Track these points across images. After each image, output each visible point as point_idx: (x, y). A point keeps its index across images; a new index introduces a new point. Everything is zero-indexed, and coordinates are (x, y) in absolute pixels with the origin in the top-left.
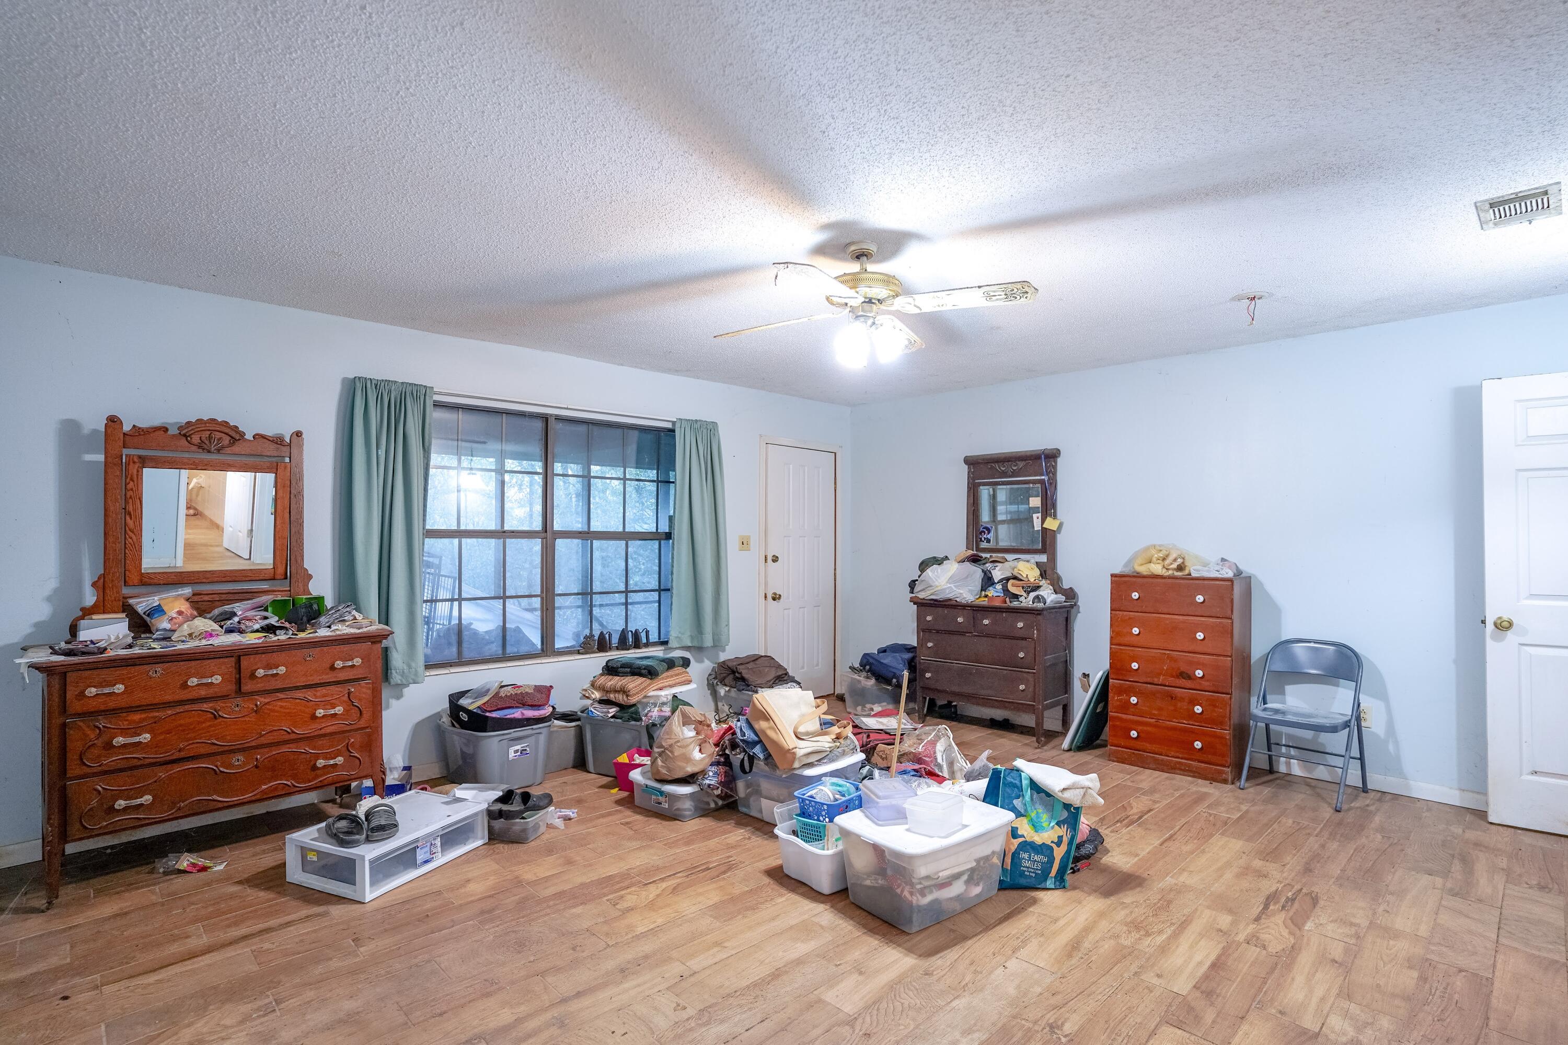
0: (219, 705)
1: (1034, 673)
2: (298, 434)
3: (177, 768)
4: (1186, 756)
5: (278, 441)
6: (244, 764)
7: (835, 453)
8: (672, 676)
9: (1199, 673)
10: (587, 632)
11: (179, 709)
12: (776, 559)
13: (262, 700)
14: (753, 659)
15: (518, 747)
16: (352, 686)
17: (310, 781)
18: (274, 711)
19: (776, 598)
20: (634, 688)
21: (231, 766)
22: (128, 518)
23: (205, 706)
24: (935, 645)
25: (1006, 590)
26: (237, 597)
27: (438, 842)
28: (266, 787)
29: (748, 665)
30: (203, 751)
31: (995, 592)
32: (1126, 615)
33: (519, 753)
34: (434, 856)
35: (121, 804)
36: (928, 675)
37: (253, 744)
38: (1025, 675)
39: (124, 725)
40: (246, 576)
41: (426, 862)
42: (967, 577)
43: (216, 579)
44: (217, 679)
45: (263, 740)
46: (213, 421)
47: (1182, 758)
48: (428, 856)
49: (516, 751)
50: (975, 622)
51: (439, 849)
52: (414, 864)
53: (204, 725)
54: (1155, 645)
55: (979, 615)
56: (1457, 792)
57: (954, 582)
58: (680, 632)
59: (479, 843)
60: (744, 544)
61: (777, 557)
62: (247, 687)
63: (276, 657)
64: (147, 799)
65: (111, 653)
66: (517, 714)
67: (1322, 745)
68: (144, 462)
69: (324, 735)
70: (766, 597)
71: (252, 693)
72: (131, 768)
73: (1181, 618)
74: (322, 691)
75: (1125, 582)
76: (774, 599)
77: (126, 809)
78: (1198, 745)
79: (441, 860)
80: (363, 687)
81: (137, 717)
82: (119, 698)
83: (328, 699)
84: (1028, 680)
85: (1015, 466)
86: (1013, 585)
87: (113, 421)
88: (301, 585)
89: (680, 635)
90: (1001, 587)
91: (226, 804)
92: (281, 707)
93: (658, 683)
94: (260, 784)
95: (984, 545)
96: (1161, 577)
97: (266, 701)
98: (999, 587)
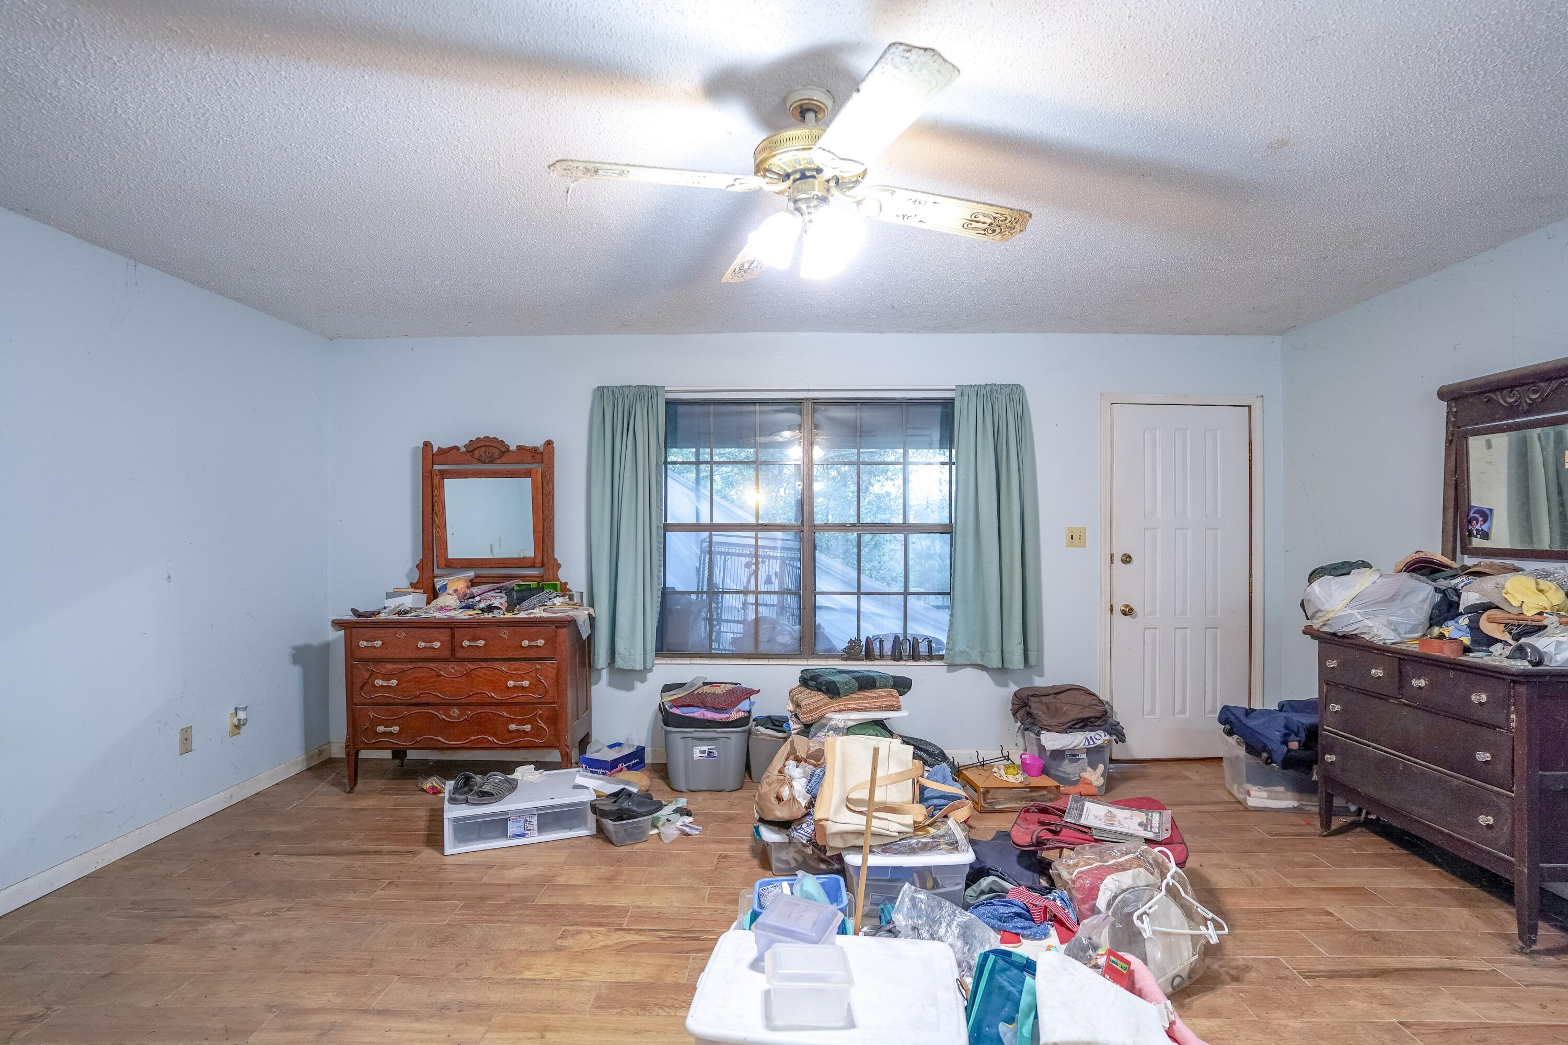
0: (441, 665)
1: (1512, 798)
2: (549, 443)
3: (416, 710)
5: (534, 450)
6: (459, 716)
7: (1249, 407)
8: (866, 698)
10: (854, 636)
11: (417, 665)
12: (1127, 559)
13: (470, 666)
14: (1055, 691)
15: (705, 748)
16: (540, 664)
17: (507, 741)
18: (479, 676)
19: (1128, 612)
20: (806, 705)
21: (450, 716)
22: (435, 517)
23: (432, 665)
24: (1344, 710)
25: (1474, 628)
26: (484, 580)
27: (535, 820)
28: (473, 738)
29: (1042, 698)
30: (431, 700)
31: (1456, 629)
33: (706, 755)
34: (529, 832)
35: (381, 729)
36: (1330, 758)
37: (463, 701)
39: (383, 671)
40: (515, 564)
41: (519, 836)
42: (1392, 599)
43: (494, 565)
44: (437, 645)
45: (471, 700)
46: (487, 438)
48: (521, 831)
49: (702, 752)
50: (1402, 680)
51: (536, 828)
52: (504, 834)
53: (431, 680)
55: (1408, 668)
57: (1361, 606)
58: (968, 646)
59: (583, 832)
60: (1075, 538)
61: (1130, 557)
62: (459, 655)
63: (479, 632)
64: (395, 729)
65: (383, 616)
66: (698, 713)
68: (444, 474)
69: (517, 704)
70: (1111, 610)
71: (465, 660)
72: (386, 705)
74: (516, 665)
76: (1124, 613)
77: (384, 734)
79: (535, 838)
80: (548, 666)
81: (390, 666)
82: (377, 650)
83: (519, 672)
84: (1499, 809)
85: (1535, 392)
86: (1491, 621)
87: (427, 445)
88: (551, 572)
89: (968, 650)
90: (1467, 621)
91: (447, 746)
92: (484, 674)
93: (842, 703)
94: (470, 735)
95: (1477, 542)
97: (474, 667)
98: (1464, 621)
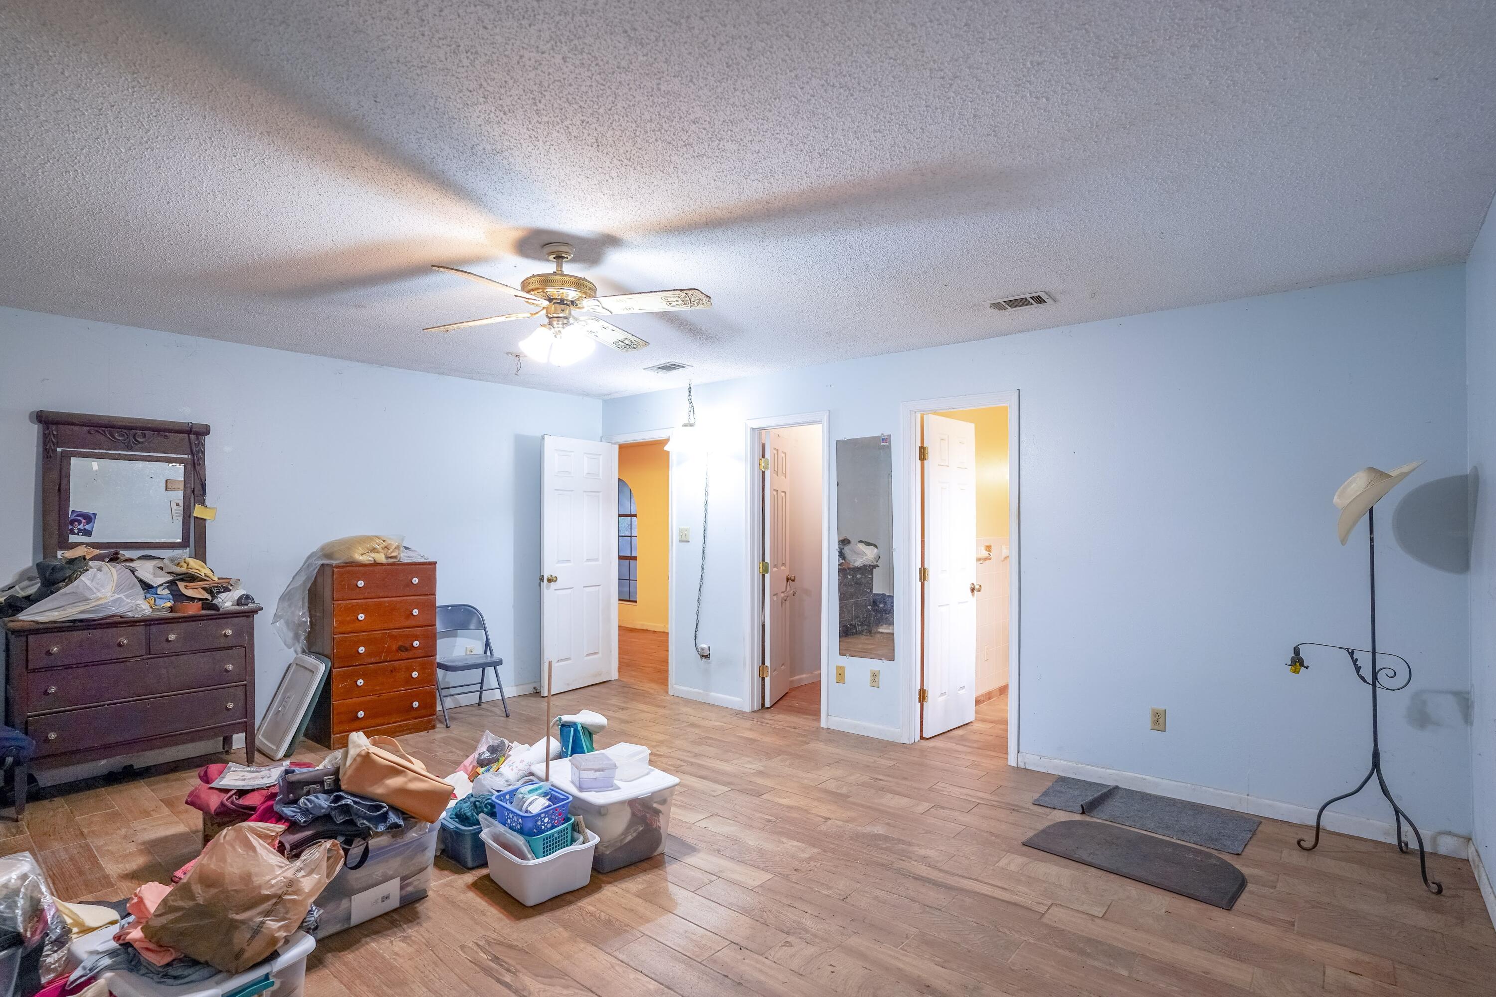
1: (244, 685)
4: (403, 718)
9: (416, 644)
25: (177, 595)
32: (350, 604)
36: (53, 735)
38: (230, 690)
47: (401, 721)
50: (150, 640)
54: (377, 627)
56: (514, 688)
67: (448, 683)
73: (398, 599)
75: (348, 572)
78: (416, 704)
84: (236, 695)
85: (141, 437)
86: (187, 587)
90: (167, 591)
95: (77, 539)
96: (382, 565)
98: (163, 591)
